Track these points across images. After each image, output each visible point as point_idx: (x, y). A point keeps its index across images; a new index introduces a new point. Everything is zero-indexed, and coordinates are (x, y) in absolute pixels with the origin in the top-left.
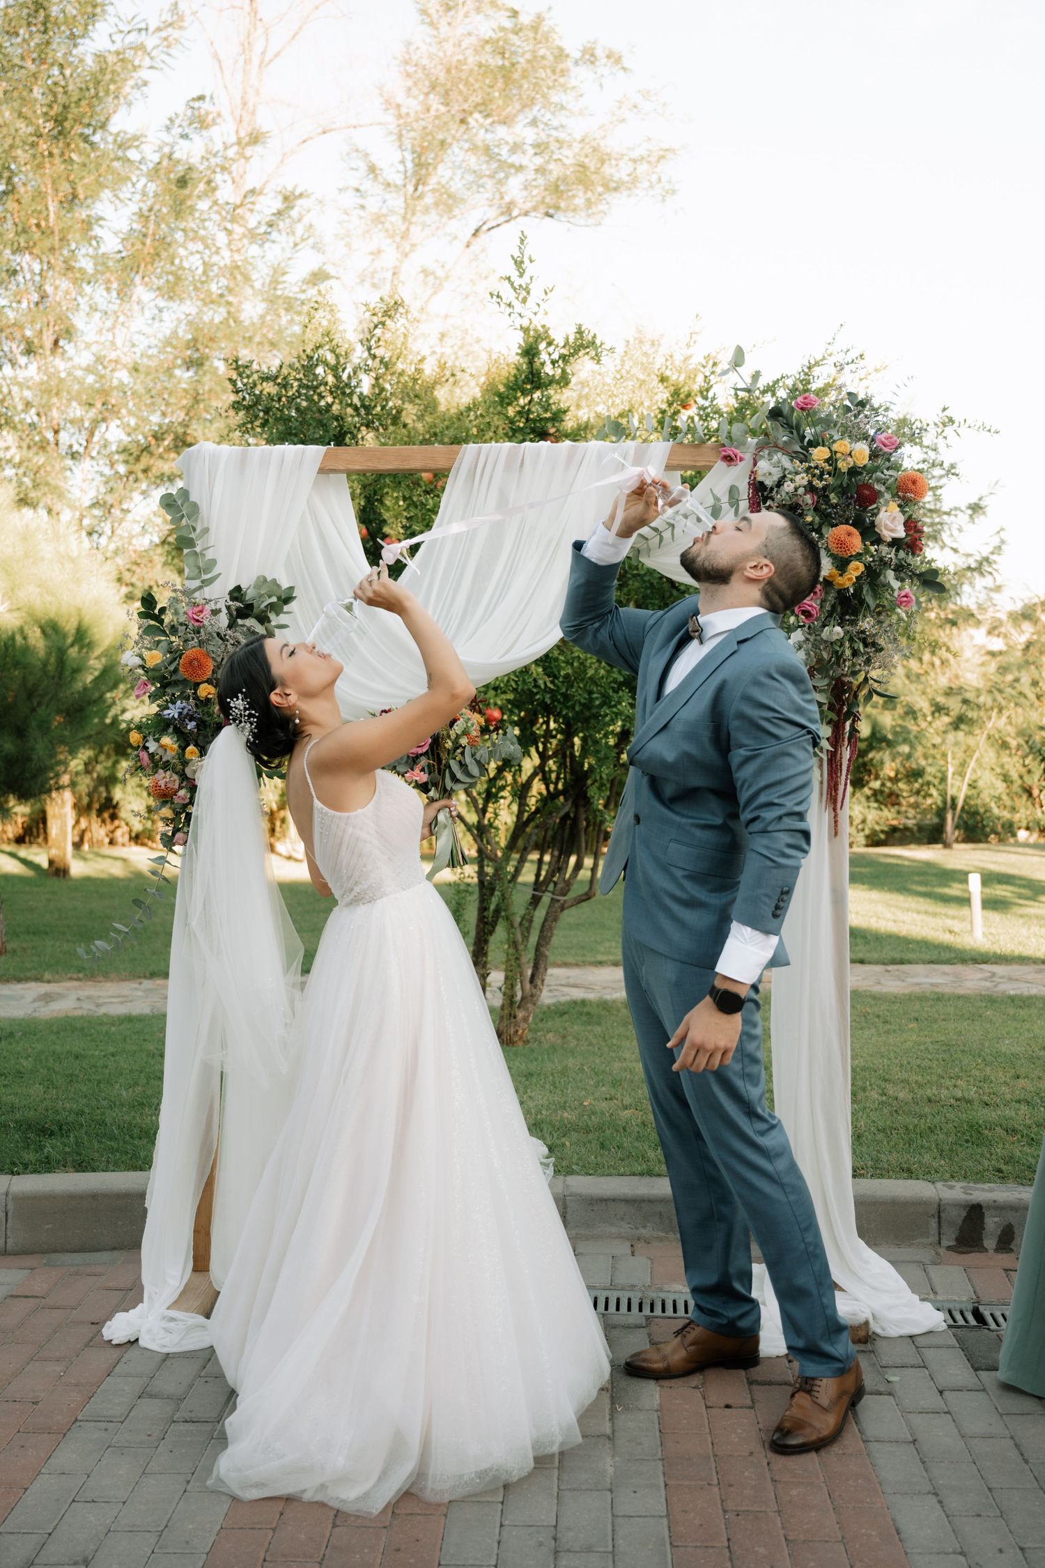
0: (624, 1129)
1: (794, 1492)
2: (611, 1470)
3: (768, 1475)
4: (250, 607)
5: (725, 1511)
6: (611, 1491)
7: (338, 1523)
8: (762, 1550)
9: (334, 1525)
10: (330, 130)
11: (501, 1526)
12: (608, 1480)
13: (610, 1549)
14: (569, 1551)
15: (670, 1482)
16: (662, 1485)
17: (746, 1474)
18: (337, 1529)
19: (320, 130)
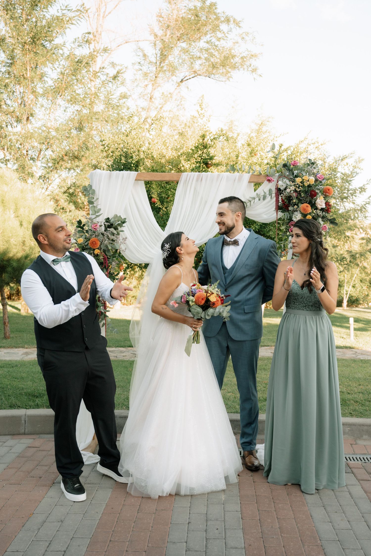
0: (228, 399)
1: (280, 505)
2: (223, 499)
3: (272, 501)
4: (112, 225)
5: (259, 510)
6: (223, 504)
7: (139, 512)
8: (270, 521)
9: (138, 513)
10: (129, 42)
11: (190, 513)
12: (223, 501)
13: (223, 520)
14: (210, 520)
15: (242, 502)
16: (239, 503)
17: (266, 500)
18: (139, 514)
19: (125, 42)
